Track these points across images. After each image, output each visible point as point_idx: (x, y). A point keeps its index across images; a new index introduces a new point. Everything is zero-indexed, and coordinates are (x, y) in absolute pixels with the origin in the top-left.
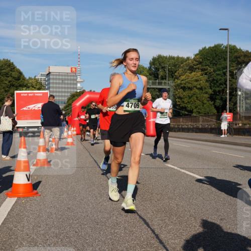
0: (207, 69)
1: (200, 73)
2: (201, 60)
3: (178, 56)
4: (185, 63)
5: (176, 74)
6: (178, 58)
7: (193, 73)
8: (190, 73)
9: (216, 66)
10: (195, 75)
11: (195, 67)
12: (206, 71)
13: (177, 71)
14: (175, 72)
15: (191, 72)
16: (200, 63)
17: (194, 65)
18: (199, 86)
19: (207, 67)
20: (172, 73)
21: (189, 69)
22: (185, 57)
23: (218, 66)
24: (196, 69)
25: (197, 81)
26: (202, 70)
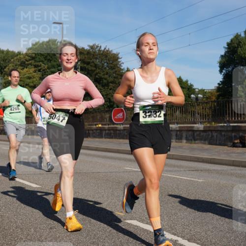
0: (40, 66)
1: (33, 69)
2: (34, 55)
3: (8, 49)
4: (15, 58)
5: (5, 70)
6: (8, 51)
7: (25, 70)
8: (21, 69)
9: (50, 62)
10: (27, 71)
11: (27, 62)
12: (40, 68)
13: (6, 66)
14: (5, 67)
15: (23, 69)
16: (33, 58)
17: (26, 60)
18: (32, 84)
19: (41, 63)
20: (2, 69)
21: (21, 65)
22: (16, 52)
23: (53, 62)
24: (28, 65)
25: (29, 78)
26: (35, 66)
